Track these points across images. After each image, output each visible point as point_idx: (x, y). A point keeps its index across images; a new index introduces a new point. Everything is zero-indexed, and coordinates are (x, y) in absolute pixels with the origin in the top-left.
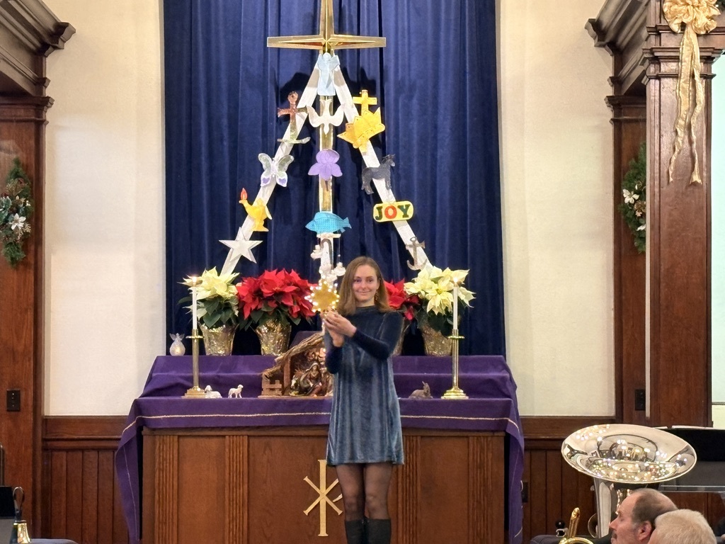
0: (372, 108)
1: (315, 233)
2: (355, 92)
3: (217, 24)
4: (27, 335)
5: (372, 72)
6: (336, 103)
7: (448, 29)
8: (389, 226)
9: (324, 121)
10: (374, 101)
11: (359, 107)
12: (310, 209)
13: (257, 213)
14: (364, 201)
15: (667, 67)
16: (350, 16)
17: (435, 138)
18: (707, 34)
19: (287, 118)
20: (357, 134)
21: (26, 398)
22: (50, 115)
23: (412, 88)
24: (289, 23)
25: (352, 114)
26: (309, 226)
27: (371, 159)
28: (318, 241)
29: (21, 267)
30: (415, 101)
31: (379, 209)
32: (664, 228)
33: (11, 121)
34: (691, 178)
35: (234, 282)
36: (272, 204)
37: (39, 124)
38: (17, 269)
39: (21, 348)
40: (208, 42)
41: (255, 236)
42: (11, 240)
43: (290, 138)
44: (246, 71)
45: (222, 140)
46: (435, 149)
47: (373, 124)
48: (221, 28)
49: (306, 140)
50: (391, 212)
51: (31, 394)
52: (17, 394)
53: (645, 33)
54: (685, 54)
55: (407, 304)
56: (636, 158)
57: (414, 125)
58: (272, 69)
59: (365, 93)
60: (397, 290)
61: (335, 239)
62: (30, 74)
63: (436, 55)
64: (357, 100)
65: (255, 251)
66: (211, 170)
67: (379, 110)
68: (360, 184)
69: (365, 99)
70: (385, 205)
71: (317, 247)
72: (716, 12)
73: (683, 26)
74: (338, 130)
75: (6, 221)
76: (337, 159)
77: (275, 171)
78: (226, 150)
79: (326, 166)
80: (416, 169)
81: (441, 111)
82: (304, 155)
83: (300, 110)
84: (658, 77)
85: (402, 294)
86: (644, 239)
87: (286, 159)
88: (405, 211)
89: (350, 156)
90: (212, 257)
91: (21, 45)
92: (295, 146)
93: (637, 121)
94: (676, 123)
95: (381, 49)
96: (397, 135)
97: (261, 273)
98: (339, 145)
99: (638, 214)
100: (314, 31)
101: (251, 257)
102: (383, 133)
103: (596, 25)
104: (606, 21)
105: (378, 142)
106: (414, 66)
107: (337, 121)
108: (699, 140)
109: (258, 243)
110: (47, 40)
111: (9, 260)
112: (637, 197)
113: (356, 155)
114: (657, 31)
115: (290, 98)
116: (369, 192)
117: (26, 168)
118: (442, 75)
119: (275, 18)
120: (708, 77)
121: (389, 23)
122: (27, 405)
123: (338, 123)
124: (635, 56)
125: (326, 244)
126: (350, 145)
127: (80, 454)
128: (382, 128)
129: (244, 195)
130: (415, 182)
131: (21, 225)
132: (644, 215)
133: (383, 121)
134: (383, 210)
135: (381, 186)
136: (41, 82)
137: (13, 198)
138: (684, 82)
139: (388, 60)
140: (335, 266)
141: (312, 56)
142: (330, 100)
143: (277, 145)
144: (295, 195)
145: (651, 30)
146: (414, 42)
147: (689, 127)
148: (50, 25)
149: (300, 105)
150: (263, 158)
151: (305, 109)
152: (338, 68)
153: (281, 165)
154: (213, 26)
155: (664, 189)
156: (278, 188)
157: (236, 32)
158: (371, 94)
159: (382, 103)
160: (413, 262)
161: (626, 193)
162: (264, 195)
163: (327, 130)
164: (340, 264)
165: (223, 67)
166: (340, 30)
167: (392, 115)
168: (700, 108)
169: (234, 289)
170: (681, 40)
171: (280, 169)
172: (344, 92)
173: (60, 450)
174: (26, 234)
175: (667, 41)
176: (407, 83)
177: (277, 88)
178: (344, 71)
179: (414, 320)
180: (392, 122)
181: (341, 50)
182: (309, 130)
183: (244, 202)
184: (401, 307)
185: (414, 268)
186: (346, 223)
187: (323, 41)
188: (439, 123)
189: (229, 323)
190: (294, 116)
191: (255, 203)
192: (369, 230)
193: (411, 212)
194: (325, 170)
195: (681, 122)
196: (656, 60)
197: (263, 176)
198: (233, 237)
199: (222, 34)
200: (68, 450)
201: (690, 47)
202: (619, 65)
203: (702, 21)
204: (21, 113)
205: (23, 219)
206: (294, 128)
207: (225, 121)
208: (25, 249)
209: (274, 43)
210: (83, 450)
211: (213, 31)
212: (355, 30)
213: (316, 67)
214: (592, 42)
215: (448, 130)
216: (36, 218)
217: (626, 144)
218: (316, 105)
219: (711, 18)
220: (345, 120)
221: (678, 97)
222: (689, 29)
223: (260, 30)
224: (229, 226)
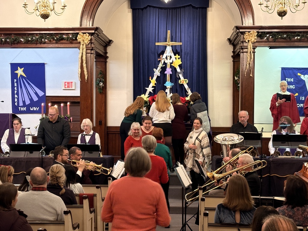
0: (179, 58)
1: (166, 86)
2: (175, 55)
3: (145, 39)
4: (103, 108)
5: (179, 50)
6: (171, 57)
7: (196, 41)
8: (182, 85)
9: (168, 62)
10: (179, 57)
11: (176, 58)
12: (165, 81)
13: (153, 82)
14: (177, 79)
15: (244, 50)
16: (174, 38)
17: (193, 65)
18: (254, 43)
19: (160, 61)
20: (175, 64)
21: (103, 122)
22: (108, 60)
23: (188, 54)
24: (161, 39)
25: (174, 60)
26: (165, 85)
27: (178, 70)
28: (167, 88)
29: (102, 94)
30: (188, 57)
31: (180, 81)
32: (244, 86)
33: (100, 62)
34: (250, 75)
35: (148, 97)
36: (157, 80)
37: (106, 62)
38: (101, 94)
39: (102, 112)
40: (142, 44)
41: (153, 87)
42: (100, 88)
43: (160, 65)
44: (151, 50)
45: (145, 66)
46: (193, 68)
47: (179, 62)
48: (145, 41)
49: (164, 66)
50: (183, 82)
51: (104, 121)
52: (101, 121)
53: (240, 42)
54: (249, 47)
55: (186, 102)
56: (238, 69)
57: (188, 62)
58: (157, 50)
59: (177, 55)
60: (184, 99)
61: (170, 88)
62: (104, 51)
63: (193, 46)
64: (175, 57)
65: (153, 90)
66: (143, 72)
67: (180, 59)
68: (176, 75)
69: (177, 56)
70: (181, 80)
71: (166, 89)
72: (256, 38)
73: (249, 41)
74: (171, 63)
75: (99, 84)
76: (171, 70)
77: (157, 72)
78: (146, 68)
79: (168, 71)
80: (188, 72)
81: (194, 59)
82: (164, 69)
83: (163, 59)
84: (243, 53)
85: (185, 100)
86: (239, 88)
87: (160, 70)
88: (186, 81)
89: (174, 69)
90: (143, 91)
91: (101, 45)
92: (162, 67)
93: (238, 61)
94: (247, 63)
95: (181, 45)
96: (184, 64)
97: (154, 95)
98: (171, 67)
99: (238, 82)
100: (166, 41)
101: (152, 92)
102: (181, 64)
103: (229, 40)
104: (231, 39)
105: (180, 66)
106: (188, 49)
107: (171, 61)
108: (252, 67)
109: (153, 88)
110: (107, 43)
111: (99, 92)
112: (238, 78)
113: (175, 69)
114: (243, 42)
115: (161, 56)
116: (178, 77)
117: (103, 72)
118: (194, 51)
119: (157, 39)
120: (254, 52)
121: (183, 39)
122: (103, 124)
123: (171, 62)
124: (238, 47)
125: (168, 89)
126: (174, 67)
127: (115, 135)
128: (181, 63)
129: (150, 78)
130: (188, 75)
131: (102, 85)
132: (239, 82)
133: (181, 61)
134: (181, 81)
135: (181, 76)
136: (106, 53)
137: (100, 79)
138: (249, 54)
139: (183, 48)
140: (170, 94)
141: (166, 47)
142: (169, 57)
143: (158, 67)
144: (162, 78)
145: (241, 42)
146: (188, 43)
147: (250, 64)
148: (108, 40)
149: (163, 58)
150: (155, 69)
151: (164, 59)
152: (171, 50)
153: (159, 71)
154: (144, 40)
155: (244, 78)
156: (158, 76)
157: (149, 42)
158: (179, 55)
159: (181, 57)
160: (188, 93)
161: (235, 77)
162: (155, 78)
163: (169, 63)
164: (171, 93)
165: (146, 49)
166: (172, 41)
167: (183, 59)
168: (252, 60)
169: (148, 99)
170: (248, 44)
171: (158, 72)
172: (172, 55)
173: (110, 133)
174: (103, 86)
175: (245, 44)
176: (187, 53)
177: (158, 54)
178: (173, 50)
179: (188, 106)
180: (183, 61)
181: (172, 46)
182: (165, 63)
183: (150, 79)
184: (185, 103)
185: (188, 94)
186: (173, 84)
187: (168, 44)
188: (194, 62)
189: (147, 106)
190: (161, 61)
191: (153, 80)
192: (178, 86)
193: (187, 82)
194: (168, 72)
195: (248, 63)
196: (242, 49)
197: (155, 74)
198: (148, 87)
199: (146, 42)
200: (112, 134)
201: (250, 46)
202: (234, 48)
203: (253, 40)
204: (102, 60)
205: (102, 83)
206: (161, 63)
207: (146, 62)
208: (103, 90)
209: (157, 44)
210: (115, 134)
211: (144, 41)
212: (175, 41)
213: (166, 49)
214: (228, 43)
215: (196, 63)
216: (105, 83)
217: (236, 66)
218: (166, 58)
219: (255, 39)
220: (173, 61)
221: (247, 57)
222: (250, 42)
223: (154, 41)
224: (147, 85)
